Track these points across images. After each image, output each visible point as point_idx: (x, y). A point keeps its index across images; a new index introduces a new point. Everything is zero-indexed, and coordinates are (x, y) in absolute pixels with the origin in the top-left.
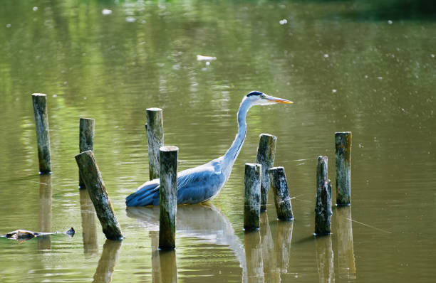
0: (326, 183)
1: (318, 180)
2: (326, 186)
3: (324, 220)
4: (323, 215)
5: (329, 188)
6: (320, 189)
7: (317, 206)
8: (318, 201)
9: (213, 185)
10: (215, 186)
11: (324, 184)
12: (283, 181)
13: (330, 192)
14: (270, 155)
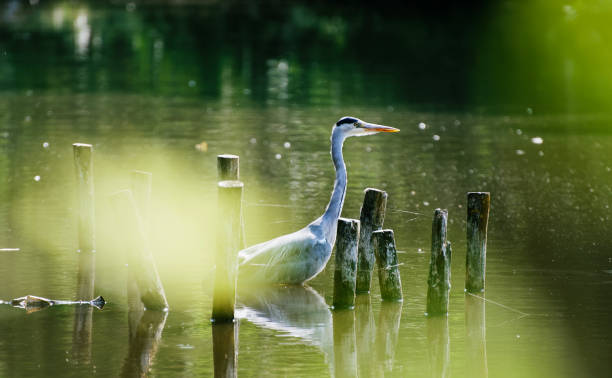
0: (444, 245)
1: (433, 241)
2: (444, 250)
3: (439, 295)
4: (438, 288)
5: (448, 252)
6: (436, 253)
7: (431, 275)
8: (431, 270)
9: (317, 260)
10: (320, 260)
11: (440, 246)
12: (391, 249)
13: (449, 257)
14: (378, 216)
